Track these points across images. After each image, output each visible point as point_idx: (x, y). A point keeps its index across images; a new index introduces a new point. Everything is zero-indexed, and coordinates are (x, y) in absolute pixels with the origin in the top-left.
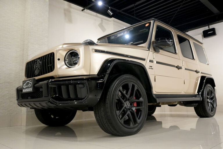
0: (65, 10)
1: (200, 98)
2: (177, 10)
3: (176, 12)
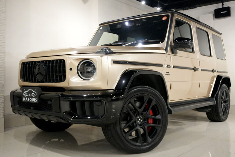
1: (215, 102)
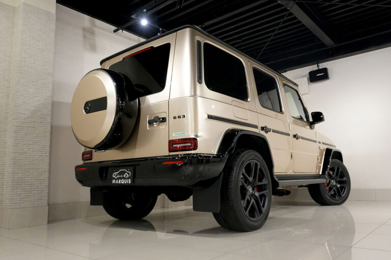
0: (84, 30)
2: (270, 37)
3: (269, 40)
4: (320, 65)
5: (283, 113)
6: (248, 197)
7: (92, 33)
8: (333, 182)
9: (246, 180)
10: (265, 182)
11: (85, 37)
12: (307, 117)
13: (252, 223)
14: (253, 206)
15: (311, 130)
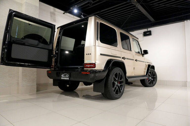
0: (51, 13)
2: (128, 17)
3: (128, 18)
4: (148, 29)
5: (131, 51)
6: (115, 86)
7: (54, 14)
8: (150, 78)
9: (115, 80)
10: (122, 80)
11: (51, 16)
12: (141, 52)
13: (117, 96)
14: (117, 90)
15: (142, 57)
